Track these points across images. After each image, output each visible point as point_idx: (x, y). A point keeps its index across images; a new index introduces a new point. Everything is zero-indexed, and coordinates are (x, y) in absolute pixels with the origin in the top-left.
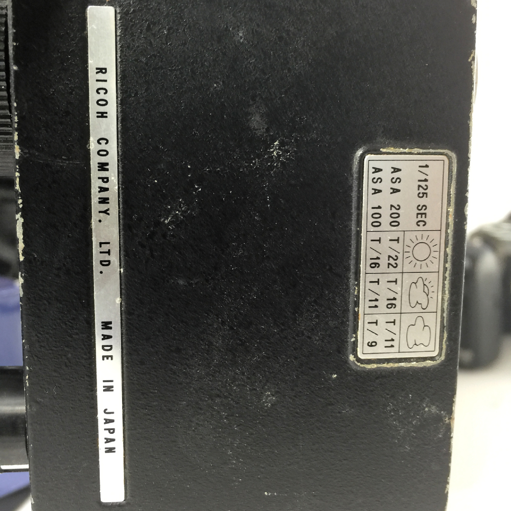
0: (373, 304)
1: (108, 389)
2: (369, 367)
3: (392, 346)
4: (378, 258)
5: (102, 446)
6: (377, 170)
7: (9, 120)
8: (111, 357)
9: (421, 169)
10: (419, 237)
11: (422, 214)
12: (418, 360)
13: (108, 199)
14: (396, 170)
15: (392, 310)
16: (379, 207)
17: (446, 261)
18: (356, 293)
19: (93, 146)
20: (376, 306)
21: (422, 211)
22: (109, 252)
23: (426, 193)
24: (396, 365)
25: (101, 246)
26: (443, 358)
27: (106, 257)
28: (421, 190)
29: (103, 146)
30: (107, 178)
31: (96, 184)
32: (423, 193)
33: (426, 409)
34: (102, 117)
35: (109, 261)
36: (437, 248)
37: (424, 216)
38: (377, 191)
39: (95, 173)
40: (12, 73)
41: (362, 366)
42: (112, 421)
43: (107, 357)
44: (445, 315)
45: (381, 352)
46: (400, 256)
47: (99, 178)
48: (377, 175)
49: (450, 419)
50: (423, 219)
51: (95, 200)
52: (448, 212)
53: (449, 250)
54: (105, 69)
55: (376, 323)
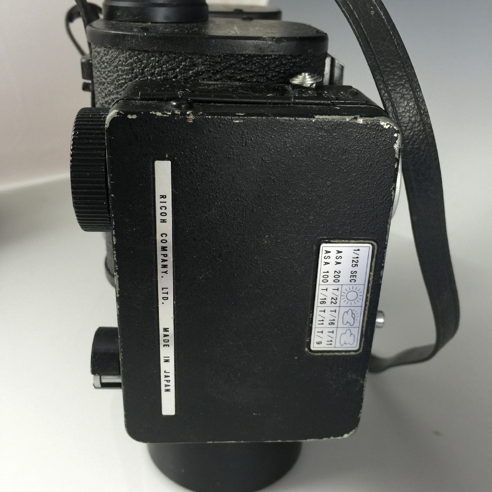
0: (321, 322)
1: (167, 361)
2: (316, 354)
3: (331, 344)
4: (325, 299)
5: (163, 388)
6: (327, 252)
8: (169, 345)
9: (356, 252)
10: (351, 288)
11: (353, 276)
12: (346, 351)
13: (167, 265)
14: (339, 252)
15: (332, 326)
16: (328, 272)
17: (366, 301)
18: (311, 317)
19: (159, 238)
21: (353, 274)
22: (167, 293)
24: (333, 354)
25: (163, 290)
26: (361, 351)
27: (165, 295)
29: (164, 238)
30: (167, 255)
31: (160, 258)
32: (355, 265)
33: (350, 376)
34: (164, 222)
35: (167, 298)
36: (362, 294)
37: (355, 277)
38: (327, 263)
39: (159, 252)
40: (110, 199)
41: (312, 354)
42: (168, 376)
43: (166, 345)
44: (364, 329)
45: (324, 347)
46: (339, 298)
47: (162, 255)
48: (327, 255)
49: (363, 381)
51: (159, 266)
52: (370, 275)
53: (369, 295)
54: (166, 196)
55: (322, 332)
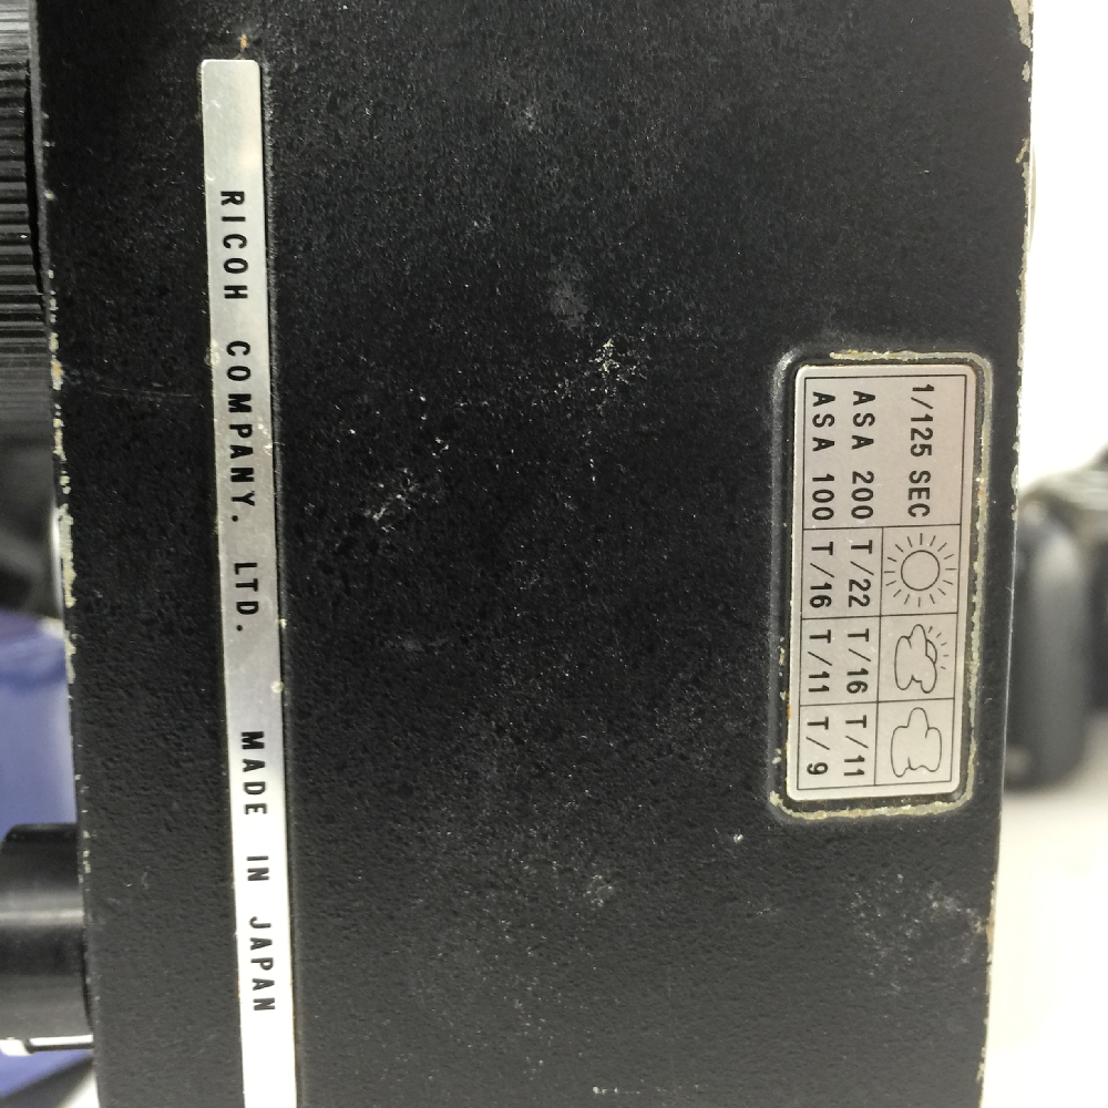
0: (819, 683)
1: (258, 875)
2: (811, 817)
3: (861, 772)
4: (828, 586)
5: (247, 995)
6: (824, 399)
7: (37, 306)
8: (263, 806)
9: (919, 395)
10: (915, 541)
11: (920, 491)
12: (916, 800)
13: (250, 471)
14: (864, 398)
15: (859, 696)
16: (830, 478)
17: (972, 590)
18: (781, 661)
19: (218, 359)
20: (825, 689)
21: (919, 486)
22: (254, 585)
23: (929, 447)
24: (869, 813)
25: (237, 572)
26: (969, 795)
27: (248, 595)
28: (919, 440)
29: (239, 359)
30: (249, 427)
31: (224, 439)
32: (923, 447)
33: (935, 905)
34: (237, 296)
35: (255, 604)
36: (953, 562)
37: (924, 494)
38: (824, 444)
39: (222, 417)
40: (42, 207)
41: (797, 815)
42: (266, 943)
43: (256, 807)
44: (972, 704)
45: (836, 785)
46: (875, 581)
47: (232, 427)
48: (824, 409)
49: (985, 923)
50: (923, 500)
51: (223, 474)
52: (975, 486)
53: (979, 566)
54: (241, 194)
55: (826, 724)
